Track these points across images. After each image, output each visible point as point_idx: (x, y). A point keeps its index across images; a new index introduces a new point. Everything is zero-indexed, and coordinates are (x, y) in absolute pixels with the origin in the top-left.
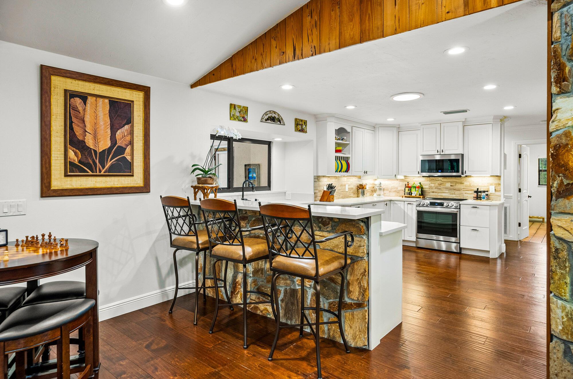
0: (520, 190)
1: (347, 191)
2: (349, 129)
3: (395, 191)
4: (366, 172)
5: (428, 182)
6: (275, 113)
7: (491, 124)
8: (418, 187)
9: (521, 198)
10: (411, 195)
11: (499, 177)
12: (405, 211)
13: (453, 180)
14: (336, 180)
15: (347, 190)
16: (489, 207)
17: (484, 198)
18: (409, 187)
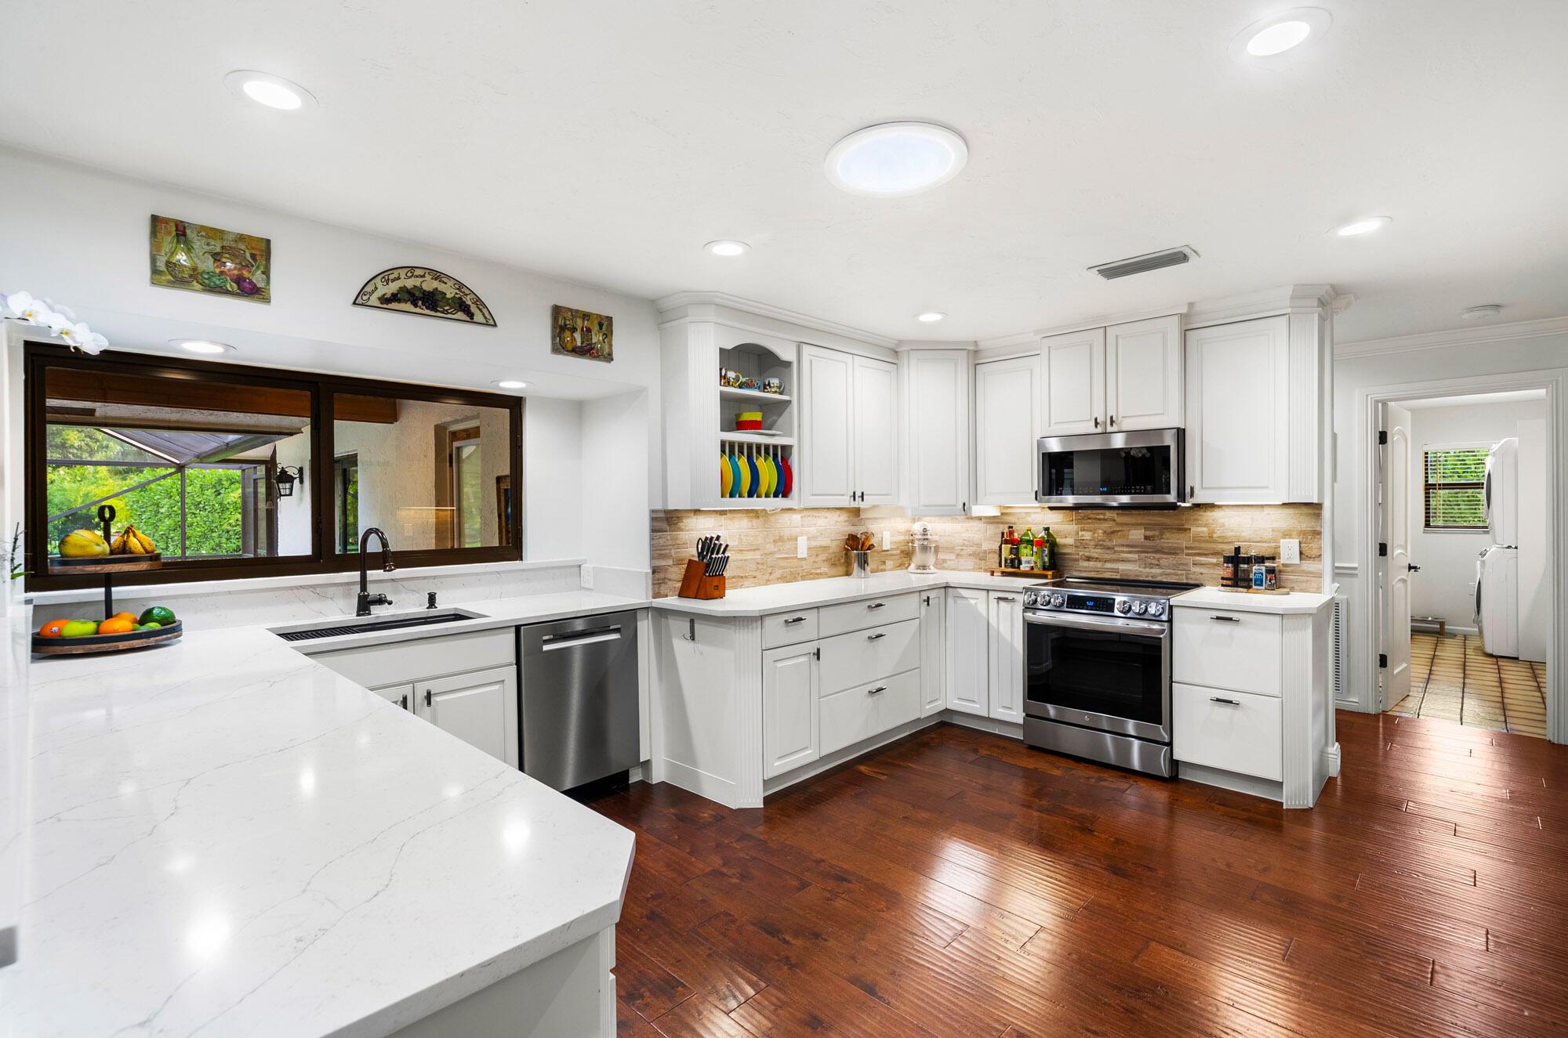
0: (1383, 550)
1: (805, 556)
2: (786, 353)
3: (974, 555)
4: (858, 494)
5: (1073, 527)
6: (438, 276)
7: (1285, 319)
8: (1040, 543)
9: (1386, 575)
10: (1019, 568)
11: (1314, 508)
12: (991, 621)
13: (1154, 518)
14: (756, 522)
15: (802, 552)
16: (1277, 619)
17: (1259, 582)
18: (1012, 542)
